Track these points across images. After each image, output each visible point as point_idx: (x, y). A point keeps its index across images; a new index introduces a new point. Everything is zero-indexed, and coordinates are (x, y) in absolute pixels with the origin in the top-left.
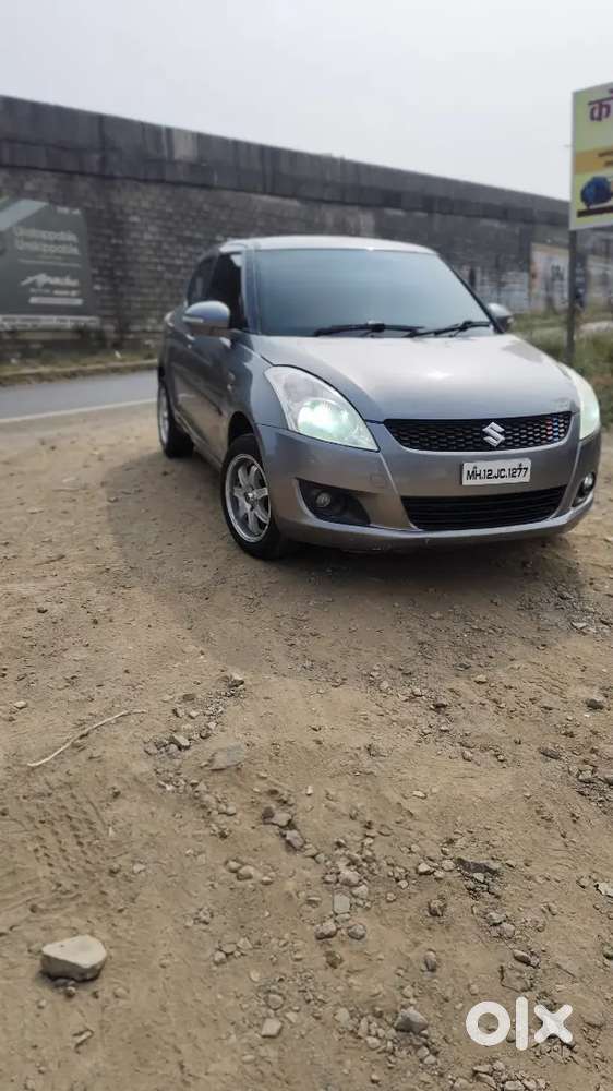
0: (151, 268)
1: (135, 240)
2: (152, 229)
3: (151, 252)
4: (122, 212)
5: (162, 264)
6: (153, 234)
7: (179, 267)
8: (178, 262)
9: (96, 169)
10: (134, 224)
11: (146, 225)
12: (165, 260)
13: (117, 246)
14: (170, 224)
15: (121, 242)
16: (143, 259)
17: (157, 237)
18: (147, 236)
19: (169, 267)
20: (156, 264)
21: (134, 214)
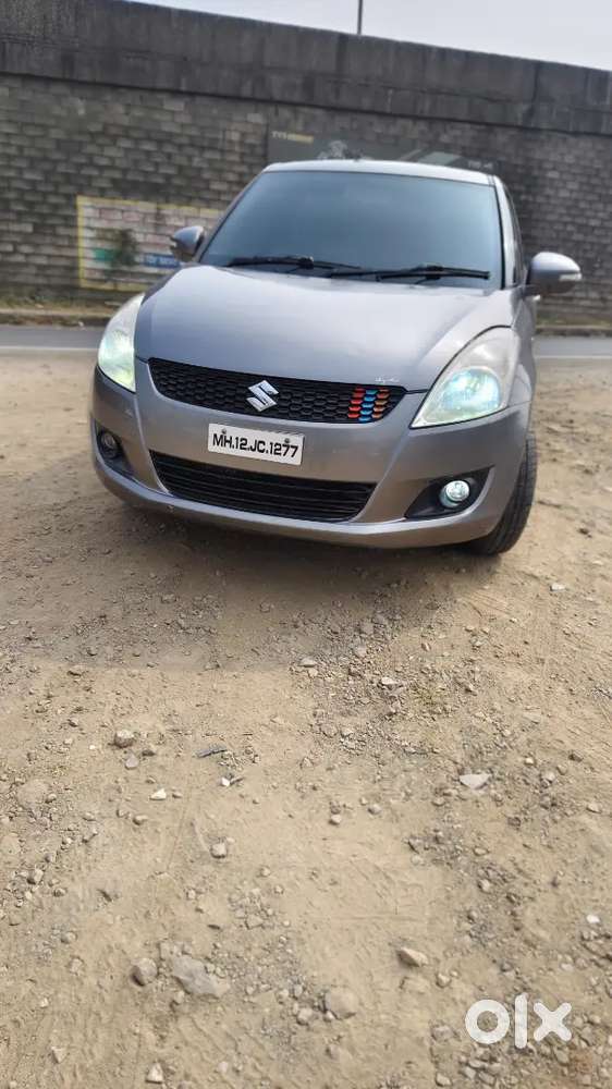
0: (561, 227)
1: (548, 197)
2: (573, 186)
3: (564, 211)
4: (540, 168)
5: (573, 223)
6: (571, 191)
7: (594, 228)
8: (593, 223)
9: (520, 123)
10: (552, 180)
11: (565, 182)
12: (579, 221)
13: (527, 202)
14: (594, 181)
15: (531, 199)
16: (551, 217)
17: (574, 195)
18: (564, 194)
19: (581, 228)
20: (566, 224)
21: (554, 169)
